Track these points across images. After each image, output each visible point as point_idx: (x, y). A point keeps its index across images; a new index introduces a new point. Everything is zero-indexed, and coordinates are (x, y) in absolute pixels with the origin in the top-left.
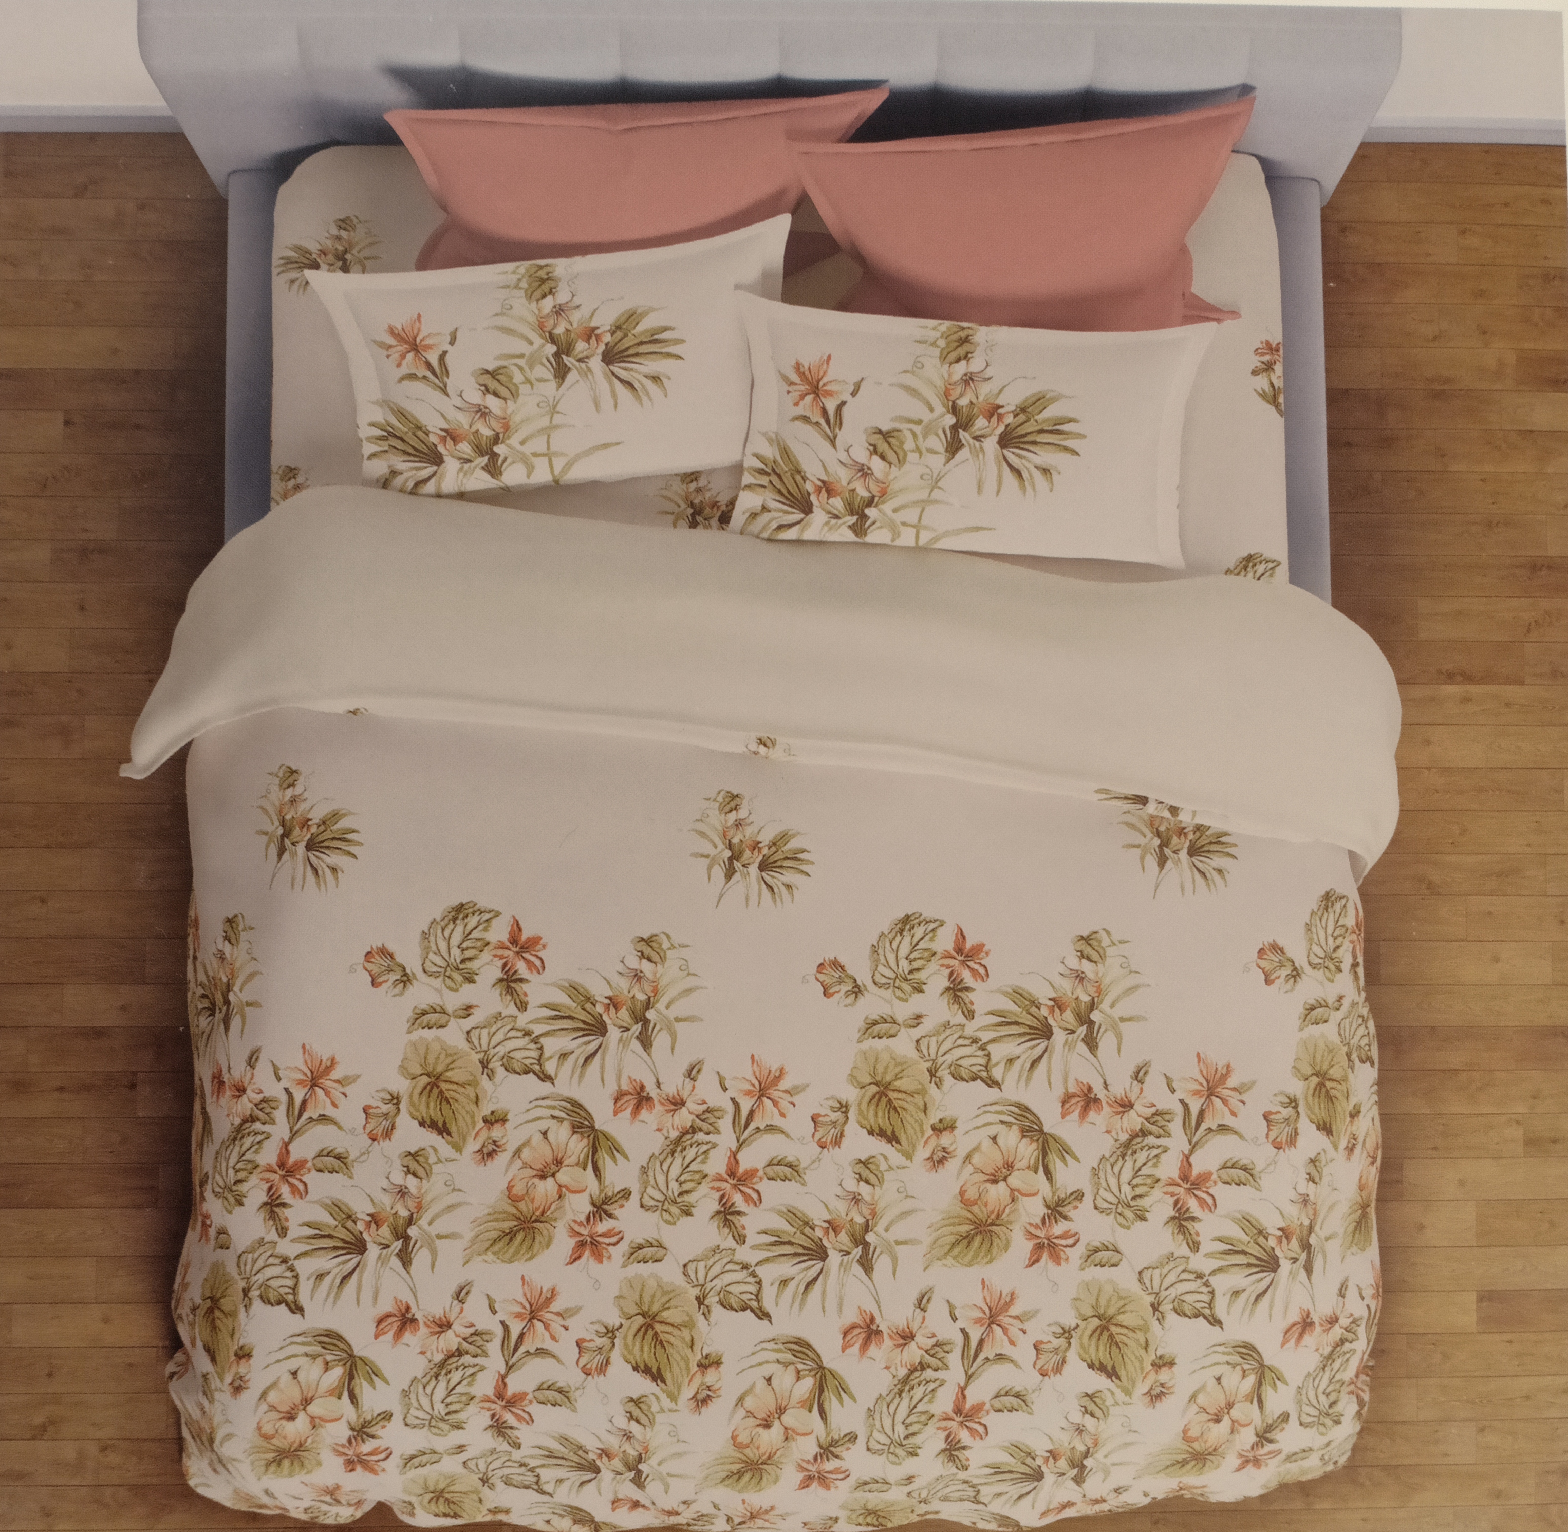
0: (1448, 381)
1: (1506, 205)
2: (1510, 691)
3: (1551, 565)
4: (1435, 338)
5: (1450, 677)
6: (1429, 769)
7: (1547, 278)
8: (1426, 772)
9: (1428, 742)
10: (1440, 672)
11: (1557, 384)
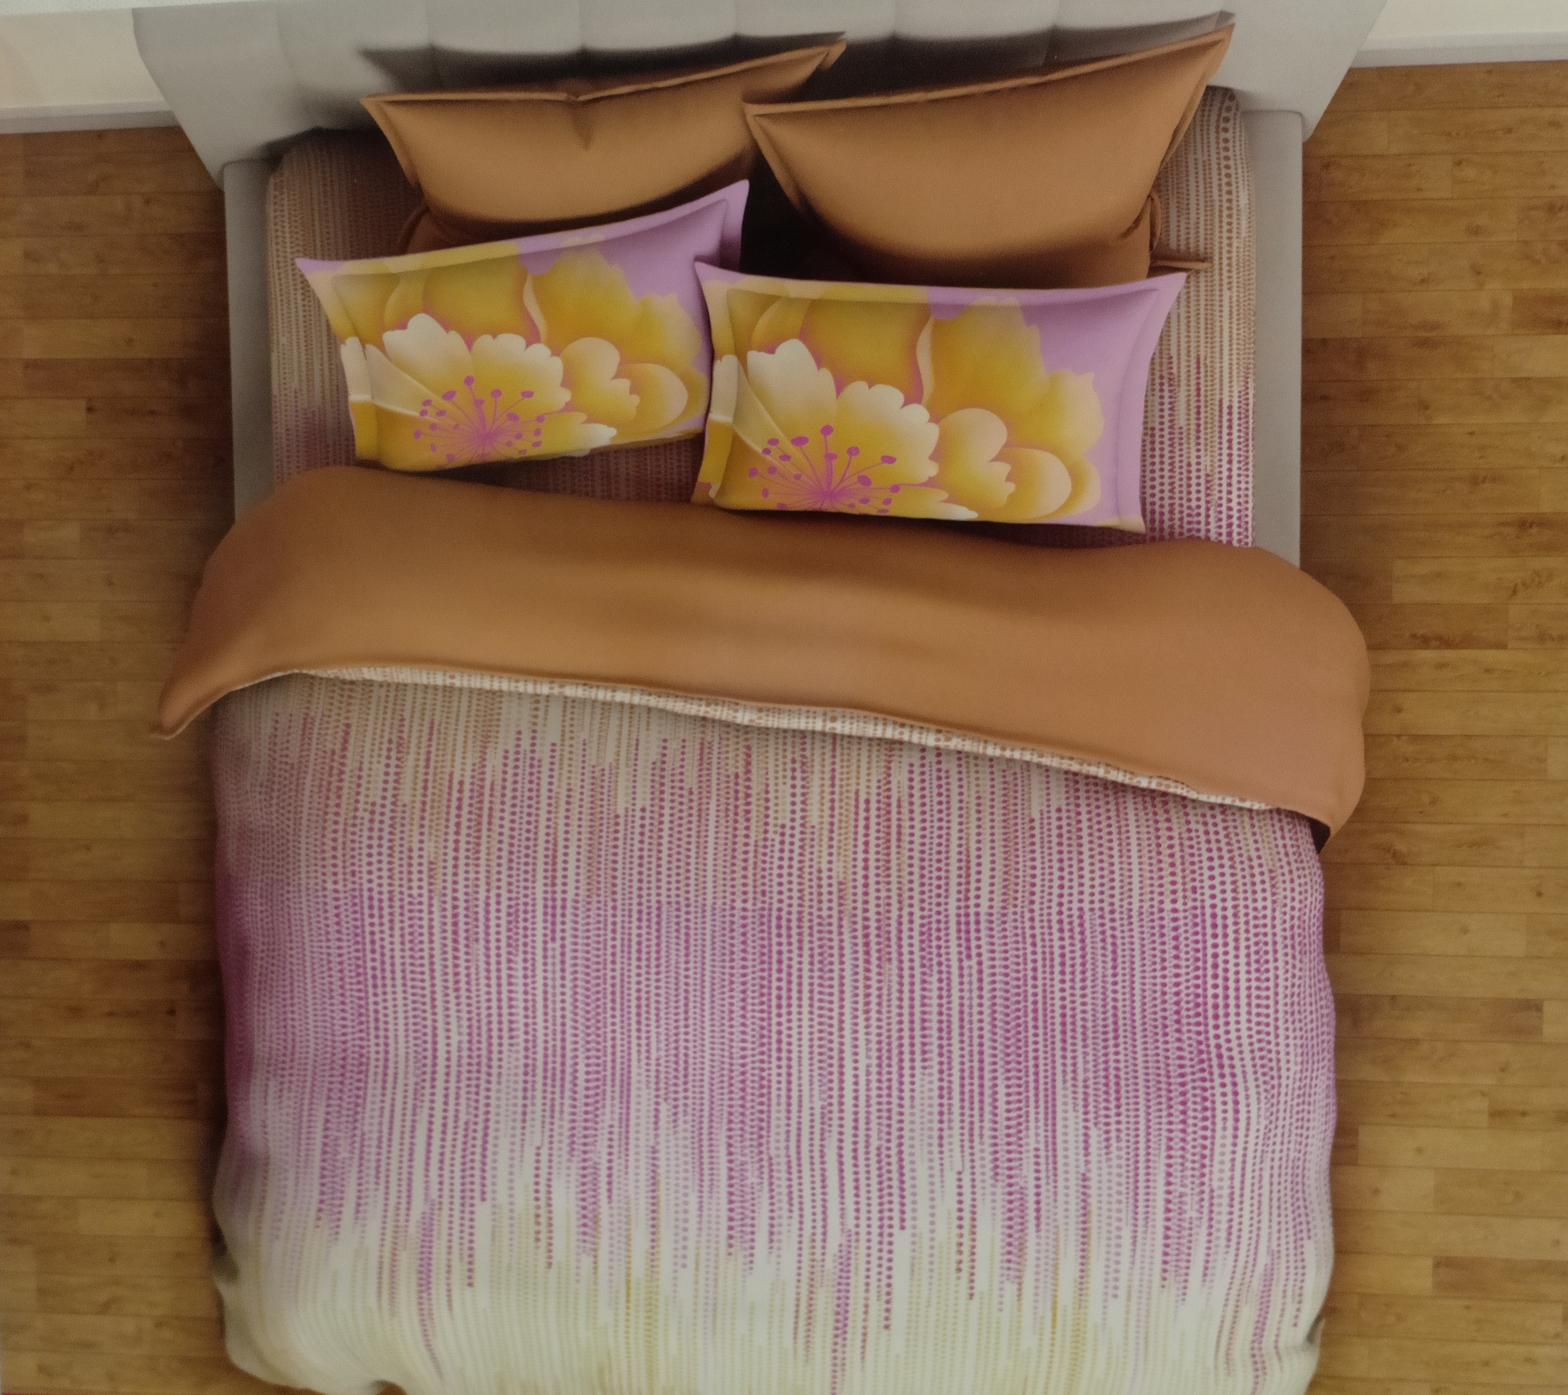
0: (1435, 326)
1: (1510, 131)
2: (1490, 656)
3: (1543, 522)
4: (1423, 281)
5: (1425, 642)
6: (1399, 736)
7: (1552, 209)
8: (1395, 740)
9: (1399, 710)
10: (1414, 636)
11: (1558, 326)
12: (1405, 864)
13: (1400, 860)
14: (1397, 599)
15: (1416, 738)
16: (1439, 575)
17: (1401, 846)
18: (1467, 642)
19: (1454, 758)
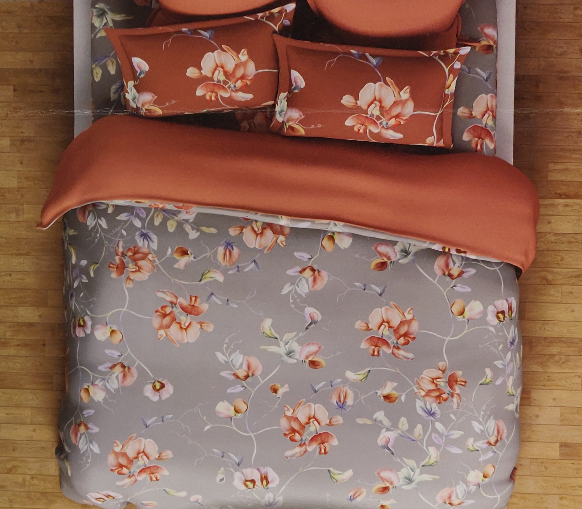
12: (551, 284)
13: (549, 283)
14: (550, 179)
15: (556, 234)
16: (566, 169)
17: (550, 277)
18: (576, 196)
19: (570, 242)
